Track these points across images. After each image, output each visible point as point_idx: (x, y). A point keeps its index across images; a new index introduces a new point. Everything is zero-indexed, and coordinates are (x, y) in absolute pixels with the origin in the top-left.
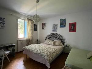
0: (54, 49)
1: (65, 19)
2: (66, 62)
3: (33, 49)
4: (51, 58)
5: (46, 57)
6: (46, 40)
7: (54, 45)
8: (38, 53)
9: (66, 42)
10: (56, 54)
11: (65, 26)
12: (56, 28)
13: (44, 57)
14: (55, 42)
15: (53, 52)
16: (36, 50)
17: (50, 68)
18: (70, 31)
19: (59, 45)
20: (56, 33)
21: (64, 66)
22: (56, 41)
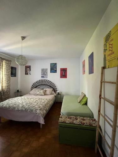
0: (46, 99)
1: (56, 64)
2: (61, 111)
3: (15, 106)
4: (45, 111)
5: (38, 111)
6: (32, 89)
7: (45, 95)
8: (26, 109)
9: (57, 90)
10: (50, 105)
11: (56, 71)
12: (45, 73)
13: (35, 112)
14: (46, 91)
15: (45, 103)
16: (21, 106)
17: (44, 123)
18: (61, 77)
19: (51, 94)
20: (46, 79)
21: (61, 116)
22: (46, 89)
